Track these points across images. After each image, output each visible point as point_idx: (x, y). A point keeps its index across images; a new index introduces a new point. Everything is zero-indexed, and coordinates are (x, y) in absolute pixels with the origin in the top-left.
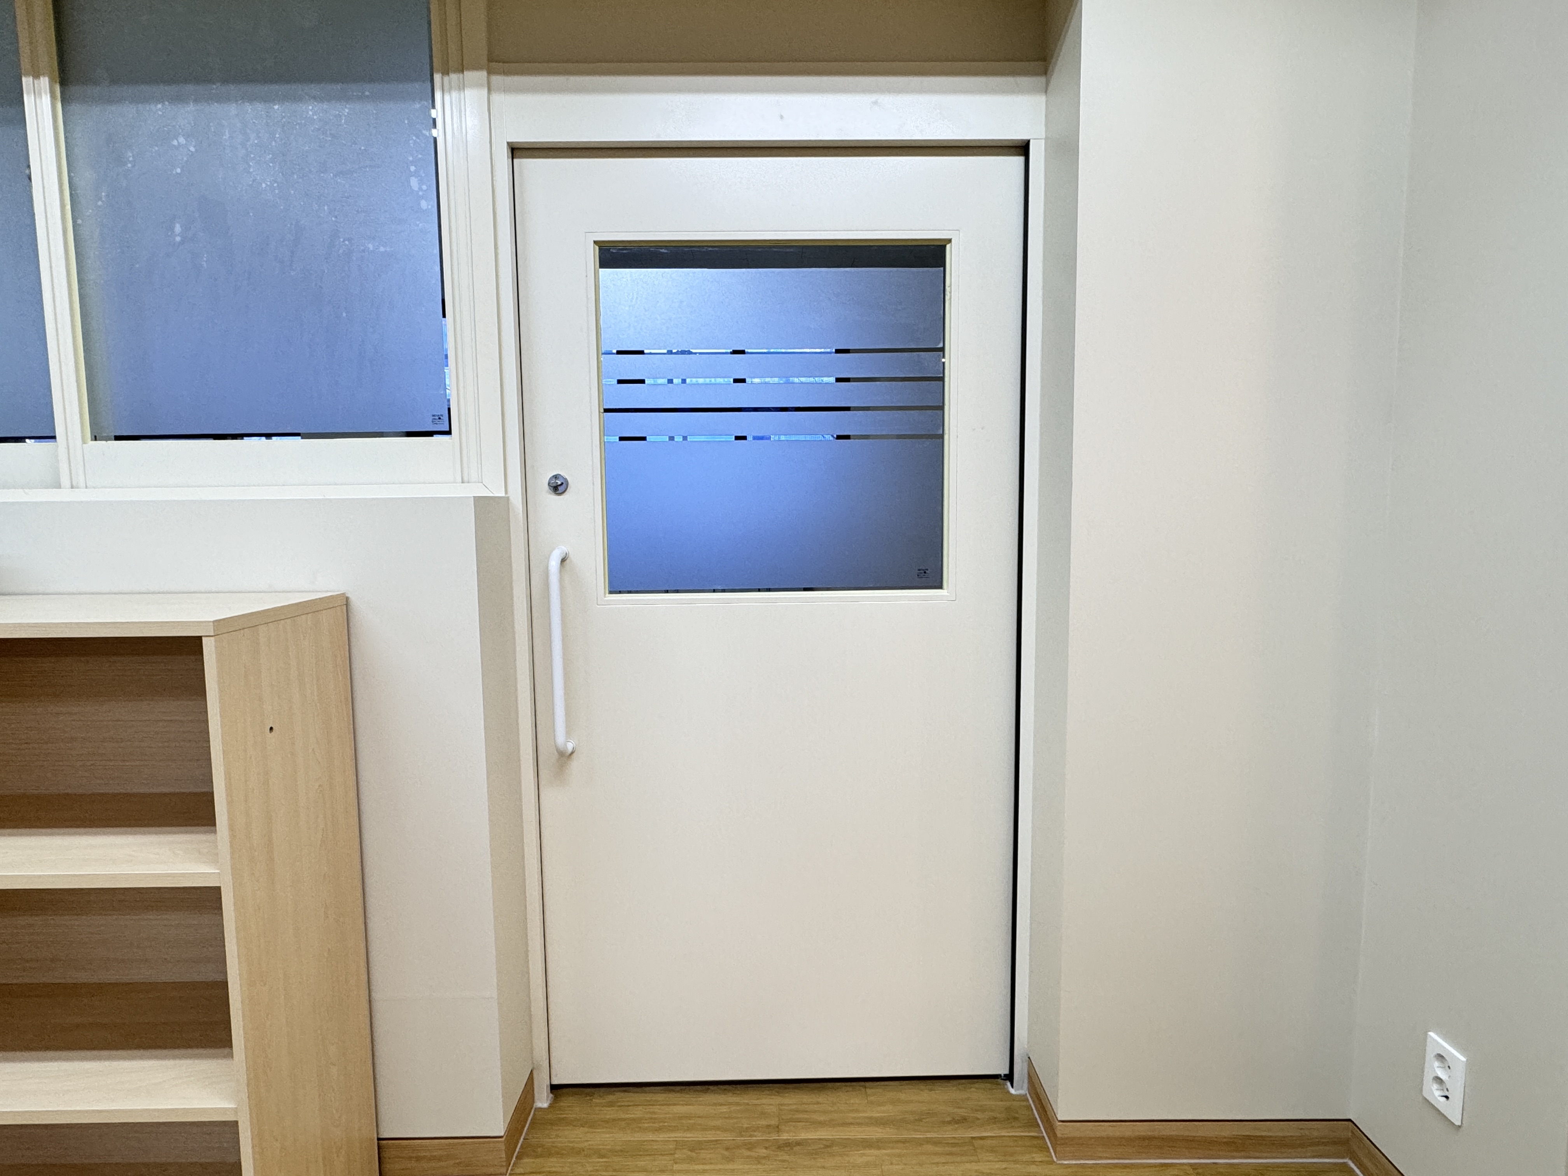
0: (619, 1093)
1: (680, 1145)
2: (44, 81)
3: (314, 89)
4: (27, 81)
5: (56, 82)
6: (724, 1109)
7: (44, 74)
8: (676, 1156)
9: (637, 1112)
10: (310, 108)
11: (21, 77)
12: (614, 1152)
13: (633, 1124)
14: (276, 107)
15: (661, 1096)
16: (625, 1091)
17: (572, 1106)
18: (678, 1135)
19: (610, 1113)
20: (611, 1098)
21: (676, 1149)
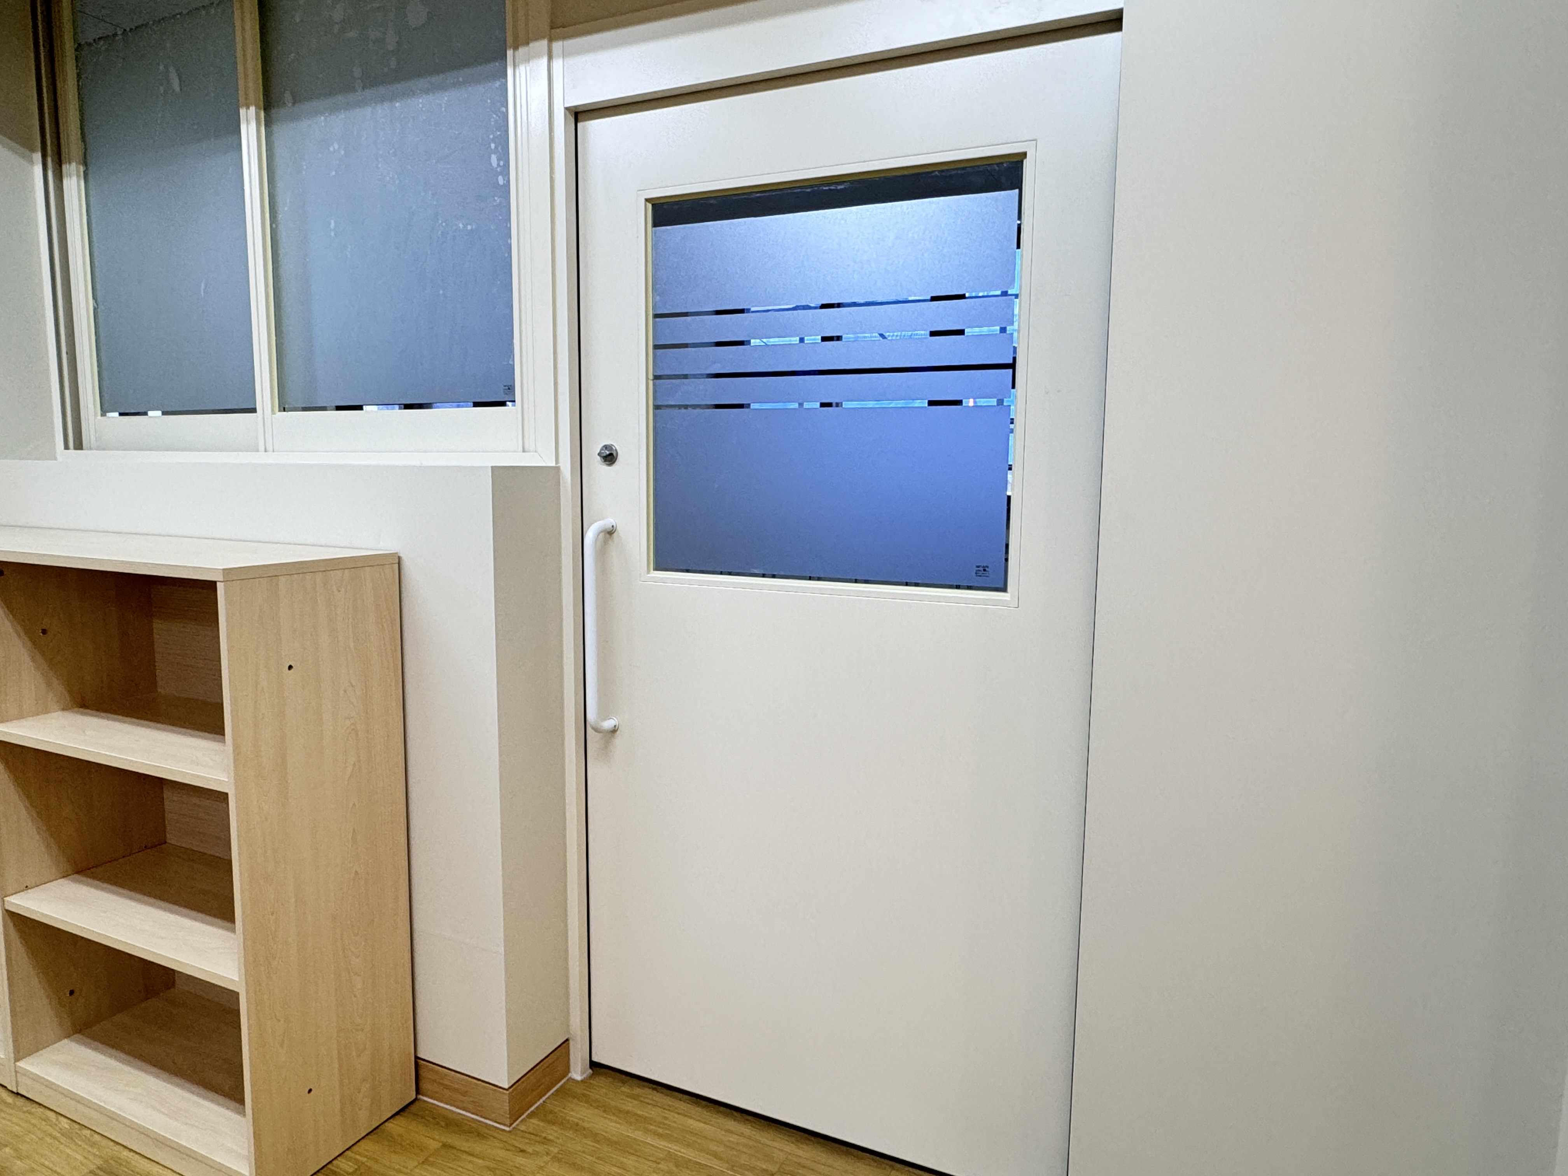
0: (647, 1089)
1: (670, 1156)
2: (252, 109)
3: (422, 83)
4: (242, 111)
5: (261, 109)
6: (733, 1138)
7: (252, 104)
8: (660, 1166)
9: (653, 1113)
10: (420, 101)
11: (239, 110)
12: (610, 1142)
13: (640, 1121)
14: (397, 104)
15: (683, 1106)
16: (654, 1089)
17: (603, 1087)
18: (674, 1147)
19: (630, 1105)
20: (638, 1091)
21: (663, 1159)
